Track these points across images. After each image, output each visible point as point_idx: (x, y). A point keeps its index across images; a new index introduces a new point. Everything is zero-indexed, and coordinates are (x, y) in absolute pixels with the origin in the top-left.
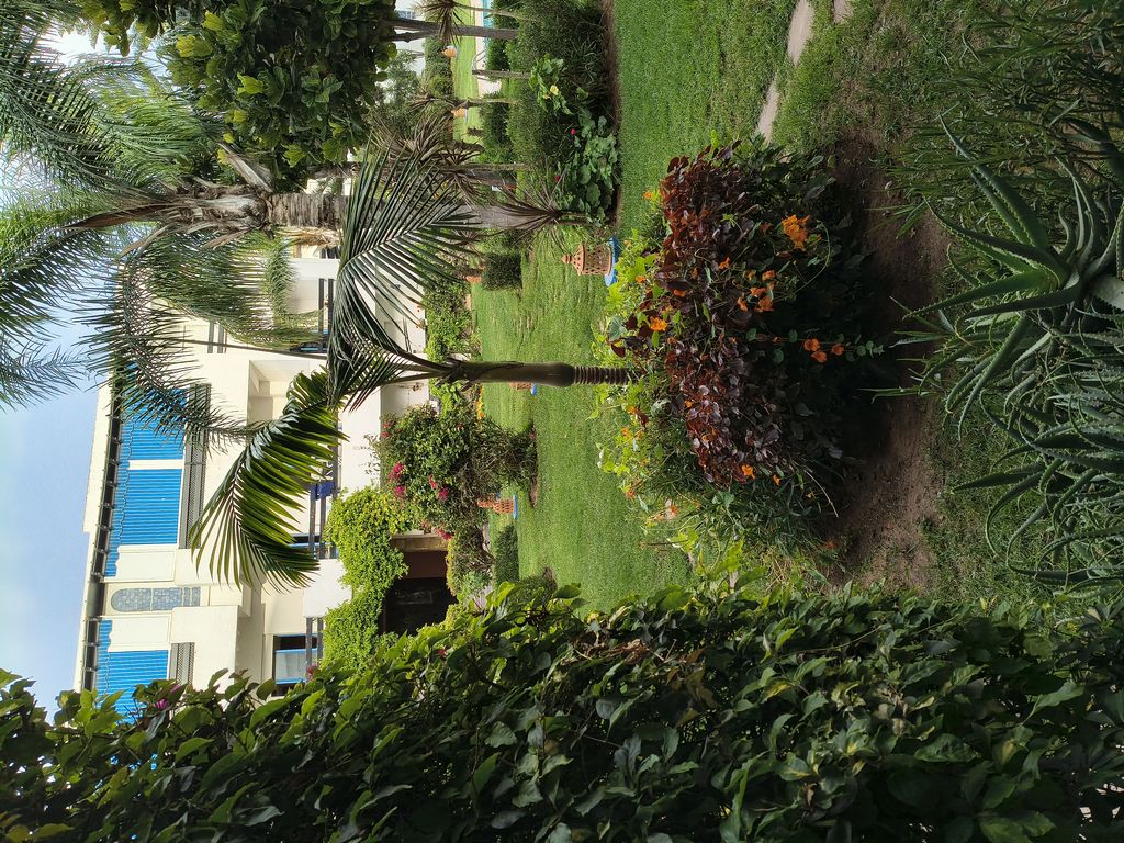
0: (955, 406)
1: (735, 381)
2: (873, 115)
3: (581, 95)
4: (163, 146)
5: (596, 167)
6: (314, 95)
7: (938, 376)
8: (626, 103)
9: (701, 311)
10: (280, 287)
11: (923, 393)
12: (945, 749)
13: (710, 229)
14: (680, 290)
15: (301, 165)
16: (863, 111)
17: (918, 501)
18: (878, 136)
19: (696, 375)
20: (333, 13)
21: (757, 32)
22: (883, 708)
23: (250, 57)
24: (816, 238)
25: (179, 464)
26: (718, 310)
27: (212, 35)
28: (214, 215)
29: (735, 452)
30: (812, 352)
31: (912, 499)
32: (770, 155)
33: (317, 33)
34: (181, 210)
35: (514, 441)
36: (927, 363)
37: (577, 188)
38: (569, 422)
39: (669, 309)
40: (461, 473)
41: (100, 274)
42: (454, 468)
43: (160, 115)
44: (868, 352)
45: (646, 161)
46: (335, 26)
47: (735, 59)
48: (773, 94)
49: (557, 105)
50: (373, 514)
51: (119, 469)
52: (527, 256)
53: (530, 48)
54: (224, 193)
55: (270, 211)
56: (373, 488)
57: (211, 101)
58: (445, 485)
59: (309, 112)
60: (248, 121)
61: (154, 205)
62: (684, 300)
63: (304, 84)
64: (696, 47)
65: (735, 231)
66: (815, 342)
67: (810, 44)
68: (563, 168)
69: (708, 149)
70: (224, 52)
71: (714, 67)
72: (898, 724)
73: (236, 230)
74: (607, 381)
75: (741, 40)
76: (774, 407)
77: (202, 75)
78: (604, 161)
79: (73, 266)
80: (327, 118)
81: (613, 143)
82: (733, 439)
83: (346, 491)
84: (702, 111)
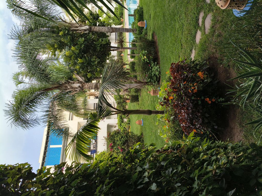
0: (242, 104)
1: (190, 108)
2: (216, 51)
3: (151, 58)
4: (62, 75)
5: (155, 73)
6: (94, 62)
7: (237, 99)
8: (161, 58)
9: (180, 93)
10: (85, 105)
11: (234, 103)
12: (246, 162)
13: (181, 76)
14: (175, 89)
15: (91, 78)
16: (214, 51)
17: (237, 137)
18: (218, 55)
19: (180, 108)
20: (98, 46)
21: (189, 39)
22: (230, 158)
23: (81, 55)
24: (206, 76)
25: (61, 146)
26: (185, 93)
27: (73, 51)
28: (72, 88)
29: (191, 126)
30: (207, 101)
31: (236, 136)
32: (194, 62)
33: (95, 50)
34: (65, 87)
35: (138, 137)
36: (234, 96)
37: (151, 77)
38: (151, 131)
39: (173, 94)
40: (126, 145)
41: (47, 101)
42: (124, 144)
43: (61, 68)
44: (221, 100)
45: (166, 70)
46: (98, 48)
47: (185, 45)
48: (194, 51)
49: (146, 60)
50: (105, 158)
51: (48, 147)
52: (140, 95)
53: (140, 49)
54: (74, 83)
55: (84, 86)
56: (105, 151)
57: (72, 65)
58: (122, 148)
59: (93, 66)
60: (80, 68)
61: (59, 86)
62: (176, 92)
63: (92, 60)
64: (176, 44)
65: (187, 76)
66: (208, 99)
67: (201, 39)
68: (147, 73)
69: (180, 62)
70: (75, 54)
71: (180, 48)
72: (234, 160)
73: (77, 91)
74: (160, 113)
75: (186, 41)
76: (199, 114)
77: (71, 59)
78: (156, 71)
79: (42, 99)
80: (96, 67)
81: (158, 67)
82: (190, 123)
83: (99, 152)
84: (178, 57)
